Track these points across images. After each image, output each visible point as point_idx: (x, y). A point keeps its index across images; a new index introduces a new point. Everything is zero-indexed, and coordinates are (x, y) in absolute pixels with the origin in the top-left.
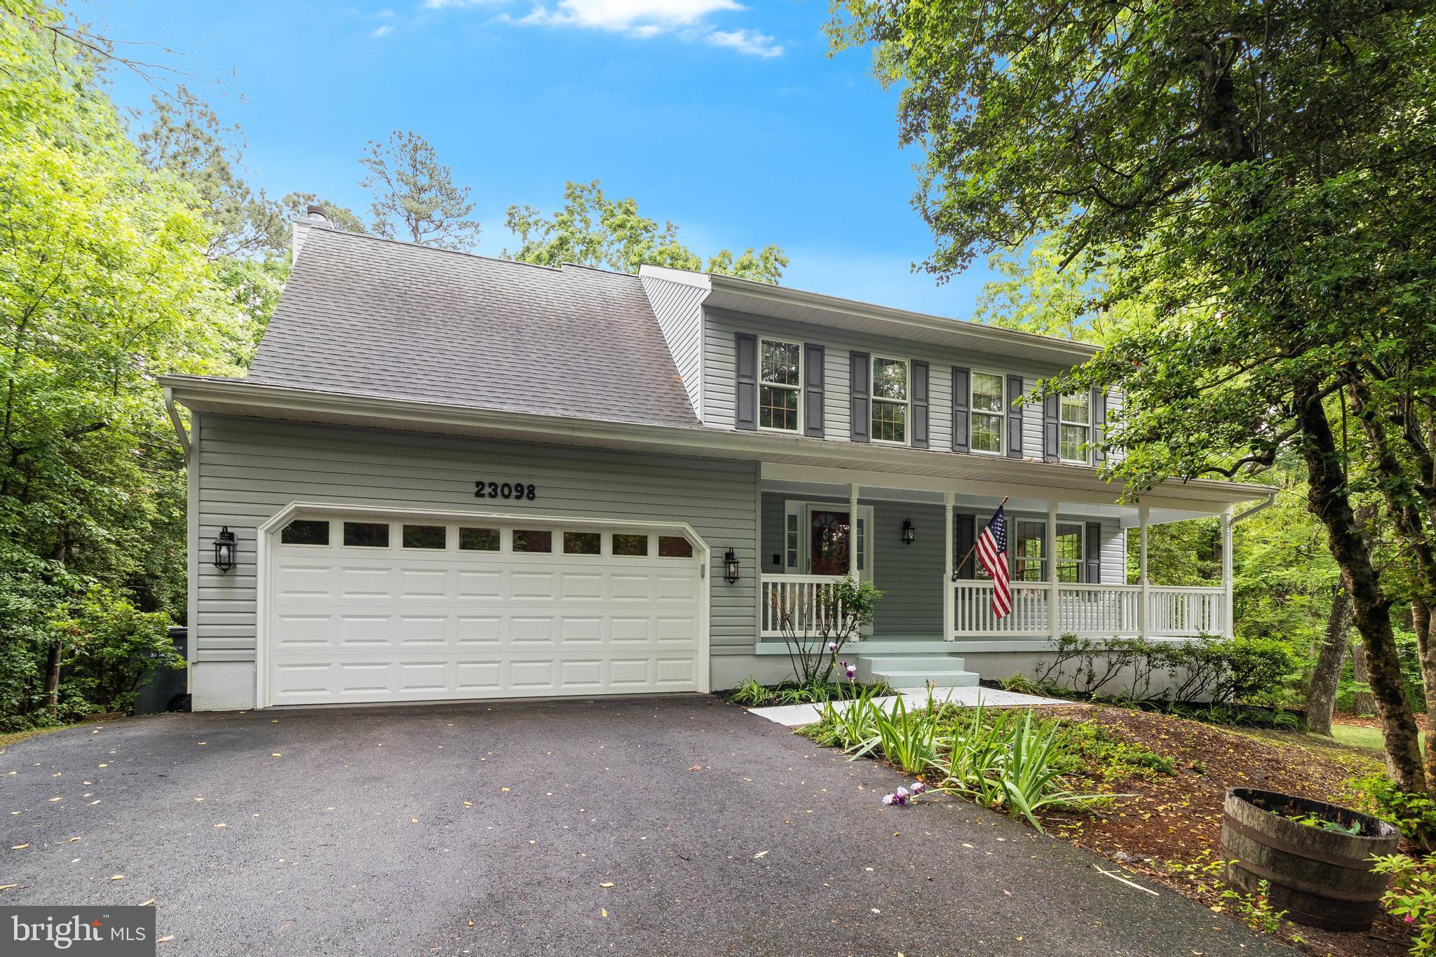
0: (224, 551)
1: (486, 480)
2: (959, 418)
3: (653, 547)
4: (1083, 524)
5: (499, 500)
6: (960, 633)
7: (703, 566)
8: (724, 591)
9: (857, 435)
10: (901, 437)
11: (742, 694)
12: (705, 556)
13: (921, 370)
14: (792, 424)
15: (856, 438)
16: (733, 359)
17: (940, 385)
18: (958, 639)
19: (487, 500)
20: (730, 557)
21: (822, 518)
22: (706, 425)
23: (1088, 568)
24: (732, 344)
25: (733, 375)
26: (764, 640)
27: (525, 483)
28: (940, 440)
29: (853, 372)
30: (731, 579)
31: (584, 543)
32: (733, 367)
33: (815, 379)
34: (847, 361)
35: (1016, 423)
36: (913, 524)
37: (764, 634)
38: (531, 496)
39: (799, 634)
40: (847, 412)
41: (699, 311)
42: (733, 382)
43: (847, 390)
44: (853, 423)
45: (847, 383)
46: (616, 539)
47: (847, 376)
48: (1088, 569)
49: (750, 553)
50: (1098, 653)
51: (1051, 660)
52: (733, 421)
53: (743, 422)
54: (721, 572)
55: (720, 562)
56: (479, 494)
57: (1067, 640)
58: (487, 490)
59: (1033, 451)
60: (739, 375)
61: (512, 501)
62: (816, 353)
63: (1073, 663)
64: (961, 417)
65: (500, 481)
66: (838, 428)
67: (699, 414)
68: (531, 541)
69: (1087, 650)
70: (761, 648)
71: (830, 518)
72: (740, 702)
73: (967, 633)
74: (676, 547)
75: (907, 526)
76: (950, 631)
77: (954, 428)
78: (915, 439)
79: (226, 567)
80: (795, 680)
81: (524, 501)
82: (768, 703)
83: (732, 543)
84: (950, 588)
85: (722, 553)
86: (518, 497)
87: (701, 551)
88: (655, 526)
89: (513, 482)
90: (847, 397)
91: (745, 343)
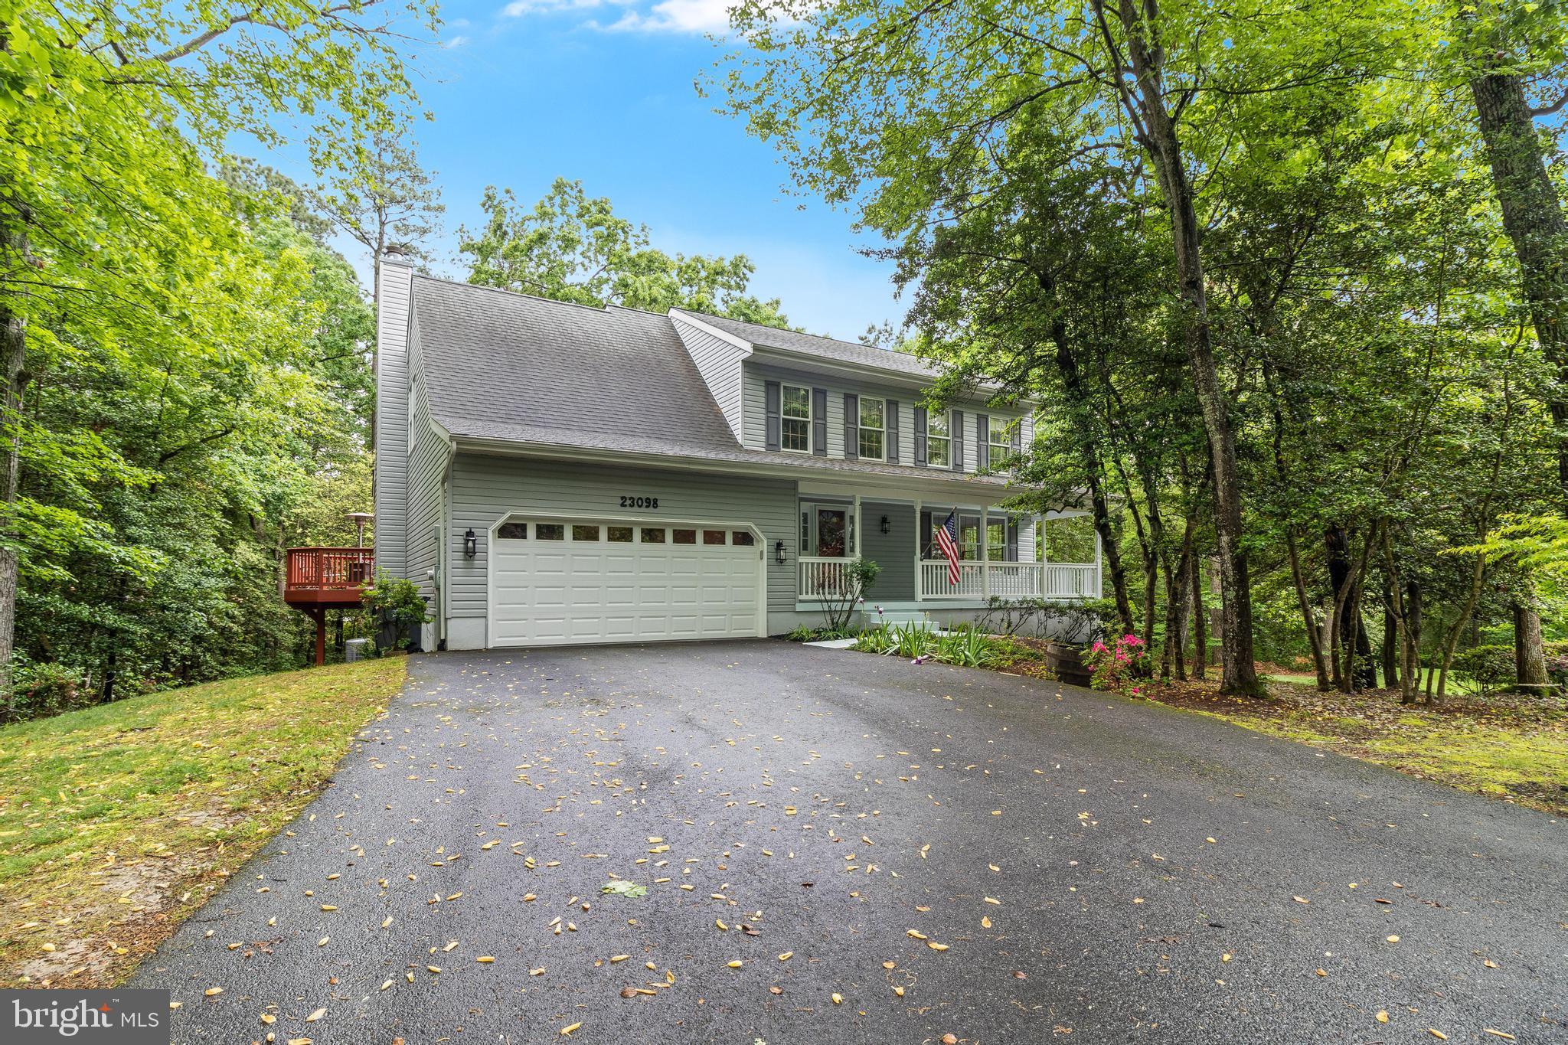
0: (470, 544)
1: (628, 495)
2: (919, 443)
3: (729, 538)
4: (1005, 518)
5: (636, 509)
6: (926, 596)
7: (762, 552)
8: (776, 568)
9: (850, 455)
10: (879, 456)
11: (795, 635)
12: (764, 545)
13: (893, 407)
14: (804, 447)
15: (849, 456)
16: (763, 400)
17: (906, 417)
18: (924, 600)
19: (628, 509)
20: (779, 546)
21: (825, 514)
22: (746, 447)
23: (1010, 550)
24: (763, 389)
25: (764, 411)
26: (801, 601)
27: (652, 497)
28: (907, 457)
29: (846, 409)
30: (781, 561)
31: (684, 536)
32: (763, 405)
33: (820, 414)
34: (842, 401)
35: (958, 445)
36: (889, 519)
37: (801, 597)
38: (655, 505)
39: (828, 597)
40: (842, 437)
41: (740, 364)
42: (764, 416)
43: (842, 422)
44: (846, 446)
45: (842, 416)
46: (706, 533)
47: (842, 411)
48: (1008, 553)
49: (792, 543)
50: (1014, 609)
51: (984, 614)
52: (763, 444)
53: (771, 446)
54: (774, 555)
55: (773, 549)
56: (623, 505)
57: (994, 599)
58: (628, 502)
59: (970, 465)
60: (768, 412)
61: (643, 509)
62: (821, 395)
63: (997, 616)
64: (921, 441)
65: (636, 496)
66: (836, 448)
67: (740, 439)
68: (653, 535)
69: (1006, 607)
70: (799, 607)
71: (831, 515)
72: (795, 640)
73: (930, 596)
74: (744, 539)
75: (884, 520)
76: (919, 595)
77: (916, 448)
78: (889, 457)
79: (469, 554)
80: (825, 626)
81: (651, 509)
82: (814, 640)
83: (781, 536)
84: (918, 565)
85: (774, 542)
86: (647, 507)
87: (760, 541)
88: (730, 524)
89: (644, 497)
90: (842, 427)
91: (771, 387)
